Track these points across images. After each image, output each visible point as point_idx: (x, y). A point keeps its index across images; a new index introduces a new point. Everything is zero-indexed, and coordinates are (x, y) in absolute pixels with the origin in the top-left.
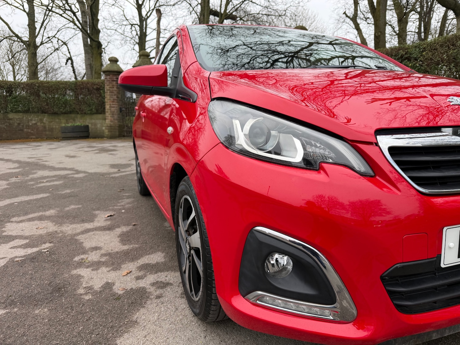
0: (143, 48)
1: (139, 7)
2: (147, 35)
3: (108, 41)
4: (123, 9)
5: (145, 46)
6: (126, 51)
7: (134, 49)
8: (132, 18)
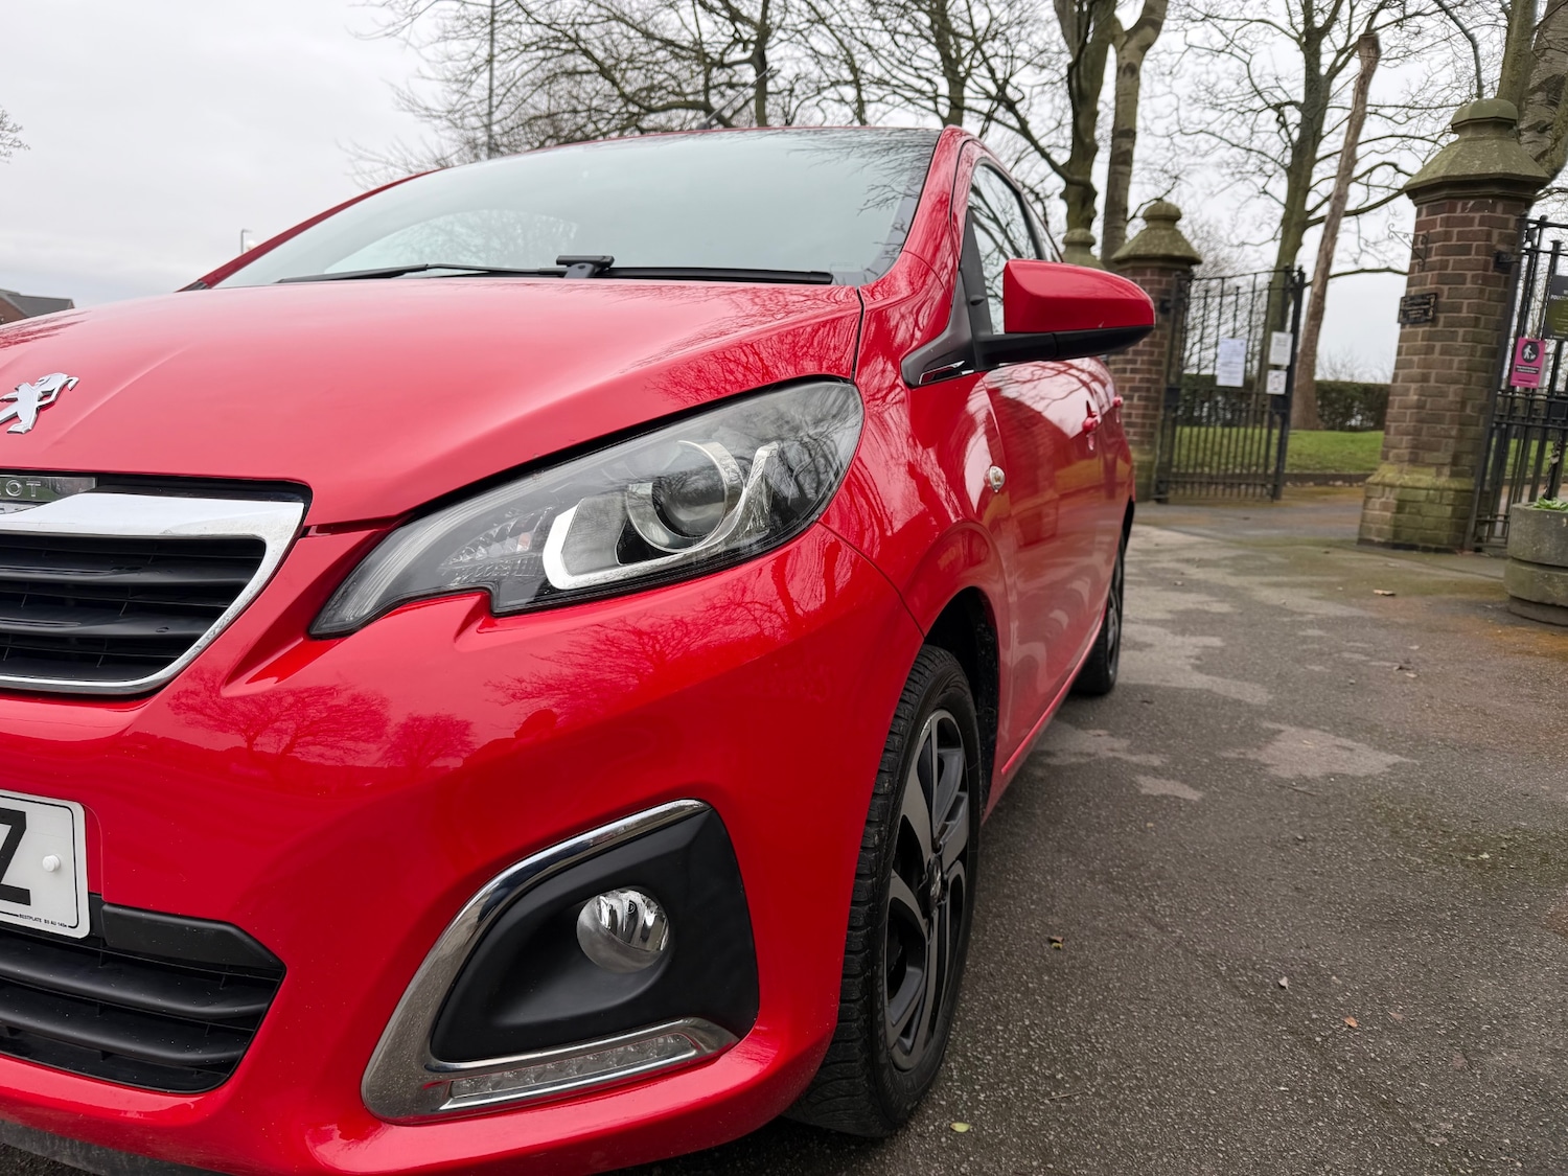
0: (1302, 184)
1: (1310, 40)
2: (1322, 138)
3: (1174, 174)
4: (1247, 58)
5: (1309, 177)
6: (1243, 199)
7: (1265, 192)
8: (1274, 83)
